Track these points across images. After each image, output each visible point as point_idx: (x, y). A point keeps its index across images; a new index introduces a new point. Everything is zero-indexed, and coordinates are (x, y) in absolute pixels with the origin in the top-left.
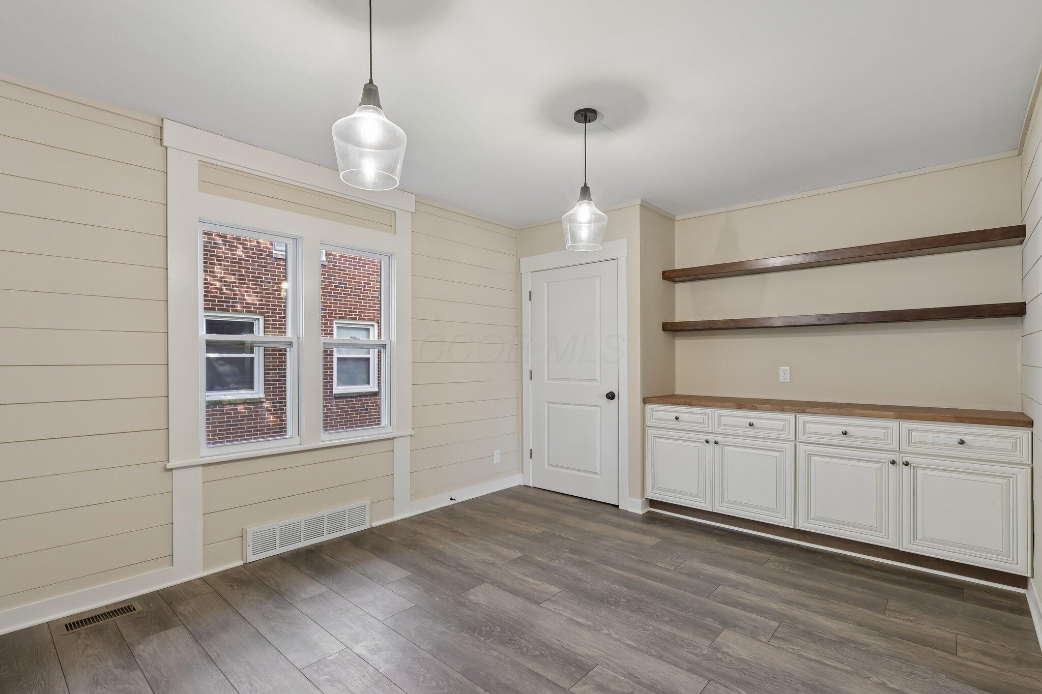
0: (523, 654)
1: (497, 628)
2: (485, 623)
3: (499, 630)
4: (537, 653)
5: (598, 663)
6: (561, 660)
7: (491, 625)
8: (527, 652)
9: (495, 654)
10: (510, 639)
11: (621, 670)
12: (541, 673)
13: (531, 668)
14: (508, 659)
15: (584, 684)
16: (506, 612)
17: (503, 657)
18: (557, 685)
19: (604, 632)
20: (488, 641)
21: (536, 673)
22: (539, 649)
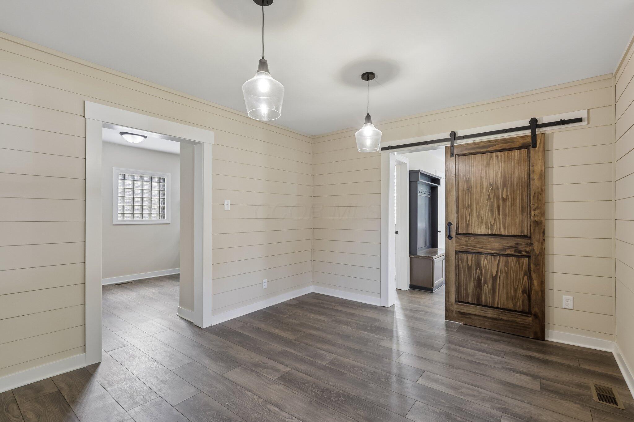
0: (315, 384)
1: (334, 400)
2: (343, 403)
3: (332, 398)
4: (306, 385)
5: (274, 381)
6: (293, 381)
7: (339, 402)
8: (312, 385)
9: (330, 383)
10: (323, 392)
11: (263, 378)
12: (305, 375)
13: (310, 377)
14: (322, 381)
15: (284, 372)
16: (330, 414)
17: (326, 382)
18: (297, 371)
19: (262, 400)
20: (337, 390)
21: (307, 375)
22: (305, 387)
